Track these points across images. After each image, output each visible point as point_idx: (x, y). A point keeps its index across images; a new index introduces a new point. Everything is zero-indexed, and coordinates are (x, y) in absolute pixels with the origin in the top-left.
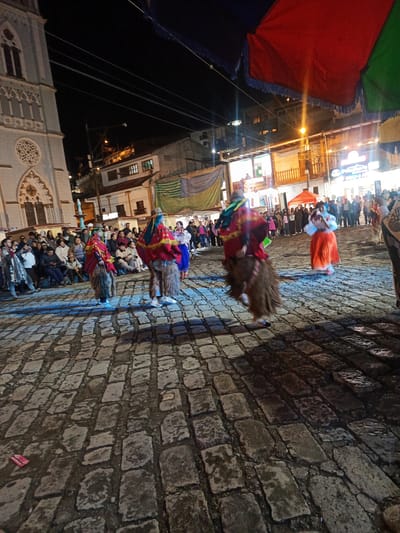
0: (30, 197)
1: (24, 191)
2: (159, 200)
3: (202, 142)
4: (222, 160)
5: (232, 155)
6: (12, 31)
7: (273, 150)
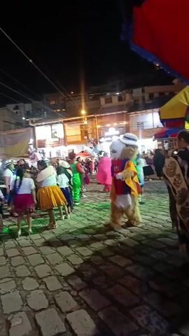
3: (15, 111)
5: (37, 122)
7: (64, 122)
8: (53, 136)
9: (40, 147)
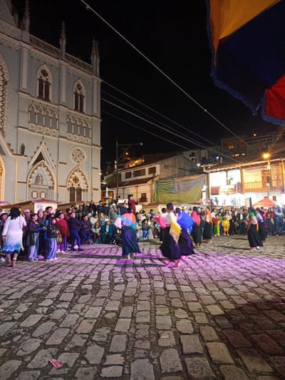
0: (74, 184)
1: (71, 180)
2: (157, 193)
3: (190, 158)
4: (205, 171)
5: (212, 168)
6: (82, 85)
7: (242, 167)
8: (228, 183)
9: (213, 194)
